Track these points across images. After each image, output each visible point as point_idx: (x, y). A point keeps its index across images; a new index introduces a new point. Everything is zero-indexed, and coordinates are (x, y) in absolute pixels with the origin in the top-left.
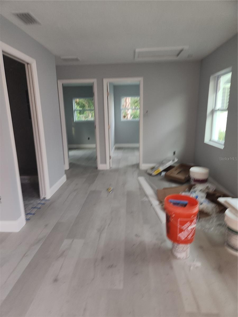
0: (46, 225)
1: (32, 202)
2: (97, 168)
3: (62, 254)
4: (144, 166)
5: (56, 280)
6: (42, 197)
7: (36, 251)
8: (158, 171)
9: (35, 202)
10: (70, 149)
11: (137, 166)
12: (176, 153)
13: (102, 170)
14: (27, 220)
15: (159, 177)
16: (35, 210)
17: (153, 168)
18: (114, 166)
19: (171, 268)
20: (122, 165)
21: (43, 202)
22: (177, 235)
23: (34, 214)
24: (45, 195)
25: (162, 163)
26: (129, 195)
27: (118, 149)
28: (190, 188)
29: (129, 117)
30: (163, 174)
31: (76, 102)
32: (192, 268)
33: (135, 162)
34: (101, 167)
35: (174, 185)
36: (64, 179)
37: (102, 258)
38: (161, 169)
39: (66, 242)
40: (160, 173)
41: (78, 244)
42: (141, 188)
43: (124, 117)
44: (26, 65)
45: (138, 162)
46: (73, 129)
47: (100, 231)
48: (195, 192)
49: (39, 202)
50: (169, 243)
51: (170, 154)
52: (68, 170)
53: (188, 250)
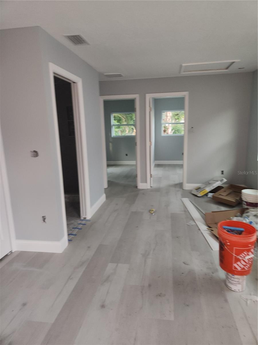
0: (89, 247)
1: (73, 222)
2: (137, 187)
3: (108, 279)
4: (188, 186)
5: (103, 306)
6: (82, 216)
7: (81, 274)
8: (205, 192)
9: (76, 222)
10: (109, 166)
11: (180, 185)
12: (224, 172)
13: (143, 190)
14: (70, 240)
15: (205, 199)
16: (77, 230)
17: (198, 189)
18: (155, 185)
19: (226, 301)
20: (164, 184)
21: (84, 222)
22: (232, 264)
23: (75, 235)
24: (86, 215)
25: (208, 183)
26: (174, 218)
27: (158, 166)
28: (243, 212)
29: (170, 132)
30: (210, 195)
31: (115, 117)
32: (249, 302)
33: (177, 182)
34: (141, 186)
35: (223, 208)
36: (103, 198)
37: (150, 286)
38: (208, 189)
39: (111, 266)
40: (206, 195)
41: (123, 268)
42: (186, 211)
43: (165, 131)
44: (72, 84)
45: (181, 182)
46: (111, 144)
47: (145, 255)
48: (248, 216)
49: (79, 222)
50: (222, 274)
51: (218, 174)
52: (107, 188)
53: (245, 283)
